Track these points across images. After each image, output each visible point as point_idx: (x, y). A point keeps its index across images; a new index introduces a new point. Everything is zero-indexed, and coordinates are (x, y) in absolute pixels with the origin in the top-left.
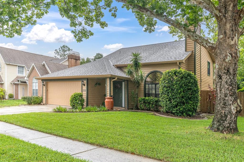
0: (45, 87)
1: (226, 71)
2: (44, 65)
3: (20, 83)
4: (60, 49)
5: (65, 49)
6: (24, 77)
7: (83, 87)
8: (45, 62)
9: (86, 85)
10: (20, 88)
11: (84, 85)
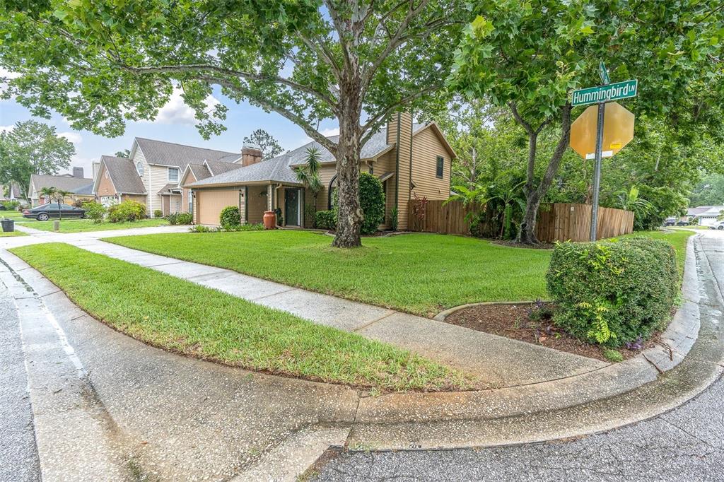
0: (195, 199)
1: (343, 177)
2: (205, 166)
3: (171, 193)
4: (253, 136)
5: (261, 136)
6: (176, 185)
7: (242, 198)
8: (208, 160)
9: (244, 195)
10: (172, 201)
11: (243, 195)
